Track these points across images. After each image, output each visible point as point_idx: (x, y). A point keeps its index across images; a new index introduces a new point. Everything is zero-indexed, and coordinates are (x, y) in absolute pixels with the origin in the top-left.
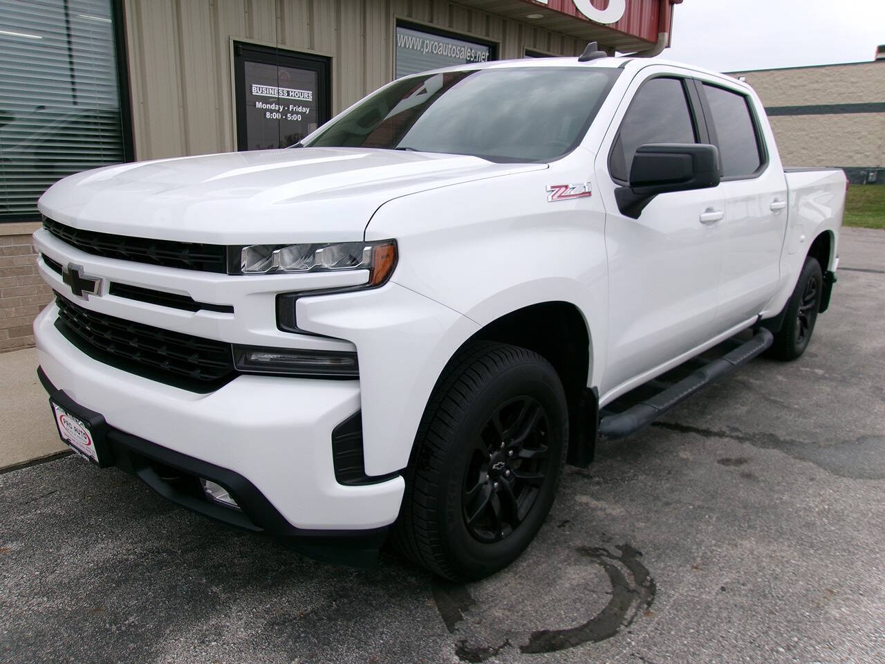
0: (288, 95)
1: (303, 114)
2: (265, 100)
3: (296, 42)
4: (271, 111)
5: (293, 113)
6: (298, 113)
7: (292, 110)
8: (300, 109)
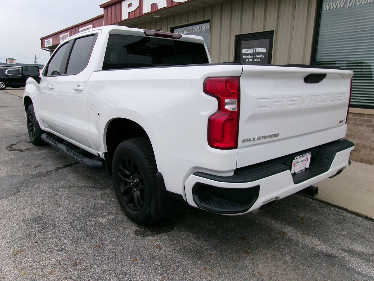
0: (256, 51)
1: (261, 58)
2: (247, 54)
3: (258, 28)
4: (248, 59)
5: (257, 58)
6: (258, 58)
7: (257, 57)
8: (260, 56)
